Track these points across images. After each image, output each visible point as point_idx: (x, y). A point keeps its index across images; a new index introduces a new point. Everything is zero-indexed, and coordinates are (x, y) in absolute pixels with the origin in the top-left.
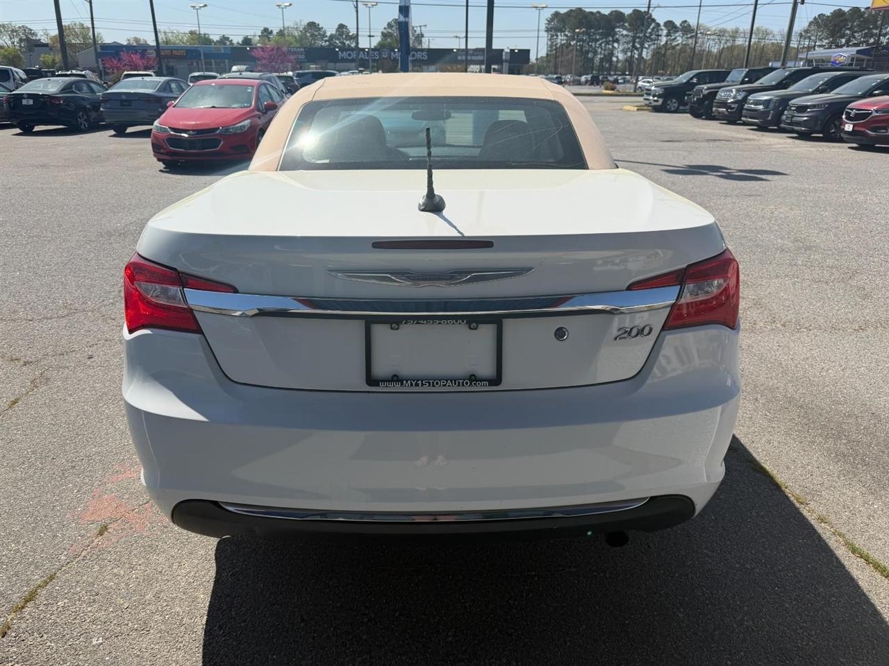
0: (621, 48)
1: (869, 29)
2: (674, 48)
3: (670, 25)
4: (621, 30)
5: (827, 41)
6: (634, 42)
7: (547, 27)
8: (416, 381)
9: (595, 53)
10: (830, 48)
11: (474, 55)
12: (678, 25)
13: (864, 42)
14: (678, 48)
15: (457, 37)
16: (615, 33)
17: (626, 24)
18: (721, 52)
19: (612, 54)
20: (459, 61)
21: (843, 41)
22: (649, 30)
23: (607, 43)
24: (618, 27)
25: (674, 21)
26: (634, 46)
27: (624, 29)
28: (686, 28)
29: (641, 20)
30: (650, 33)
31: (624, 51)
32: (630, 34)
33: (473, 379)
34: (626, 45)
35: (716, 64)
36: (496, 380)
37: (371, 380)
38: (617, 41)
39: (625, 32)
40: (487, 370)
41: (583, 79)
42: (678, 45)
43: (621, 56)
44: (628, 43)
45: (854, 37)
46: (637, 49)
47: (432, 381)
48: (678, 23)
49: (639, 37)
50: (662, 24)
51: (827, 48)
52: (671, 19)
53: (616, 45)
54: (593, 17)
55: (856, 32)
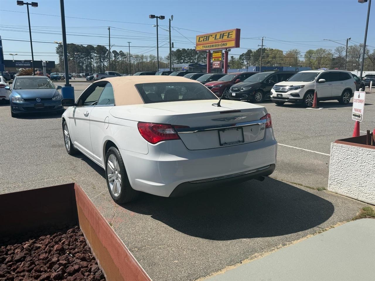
0: (95, 61)
1: (190, 57)
2: (118, 62)
3: (114, 52)
4: (94, 54)
5: (176, 61)
6: (100, 59)
7: (57, 51)
8: (230, 143)
9: (83, 63)
10: (178, 63)
11: (25, 63)
12: (119, 53)
13: (189, 61)
14: (120, 62)
15: (11, 55)
16: (91, 55)
17: (95, 51)
18: (138, 64)
19: (91, 64)
20: (17, 66)
21: (182, 61)
22: (106, 54)
23: (88, 59)
24: (92, 52)
25: (116, 51)
26: (100, 61)
27: (95, 53)
28: (122, 54)
29: (101, 50)
30: (107, 55)
31: (97, 63)
32: (98, 55)
33: (239, 141)
34: (97, 60)
35: (137, 69)
36: (243, 141)
37: (221, 145)
38: (92, 58)
39: (95, 55)
40: (241, 139)
41: (81, 74)
42: (120, 61)
43: (95, 65)
44: (98, 59)
45: (185, 59)
46: (102, 62)
47: (232, 143)
48: (118, 52)
49: (102, 57)
50: (111, 52)
51: (177, 64)
52: (115, 50)
53: (92, 60)
54: (80, 47)
55: (186, 58)
